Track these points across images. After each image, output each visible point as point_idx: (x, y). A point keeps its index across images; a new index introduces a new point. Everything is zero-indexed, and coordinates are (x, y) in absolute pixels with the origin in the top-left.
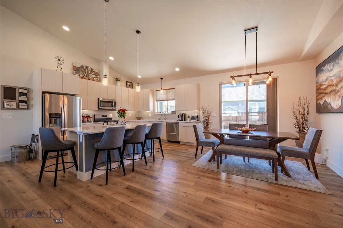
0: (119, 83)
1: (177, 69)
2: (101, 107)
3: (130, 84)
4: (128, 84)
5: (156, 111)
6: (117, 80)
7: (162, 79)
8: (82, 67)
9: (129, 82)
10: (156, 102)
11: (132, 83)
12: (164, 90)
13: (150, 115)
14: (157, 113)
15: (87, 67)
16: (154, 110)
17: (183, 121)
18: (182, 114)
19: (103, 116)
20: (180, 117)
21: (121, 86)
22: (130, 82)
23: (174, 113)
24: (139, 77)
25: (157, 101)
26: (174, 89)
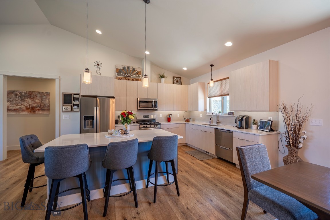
0: (163, 80)
1: (229, 44)
2: (139, 107)
3: (179, 80)
4: (176, 79)
5: (208, 111)
6: (162, 77)
7: (212, 66)
8: (124, 68)
9: (176, 77)
10: (208, 99)
11: (181, 78)
12: (215, 82)
13: (201, 115)
14: (209, 113)
15: (128, 68)
16: (206, 110)
17: (243, 128)
18: (241, 117)
19: (145, 116)
20: (238, 123)
21: (165, 82)
22: (178, 77)
23: (230, 115)
24: (185, 69)
25: (209, 97)
26: (228, 78)
